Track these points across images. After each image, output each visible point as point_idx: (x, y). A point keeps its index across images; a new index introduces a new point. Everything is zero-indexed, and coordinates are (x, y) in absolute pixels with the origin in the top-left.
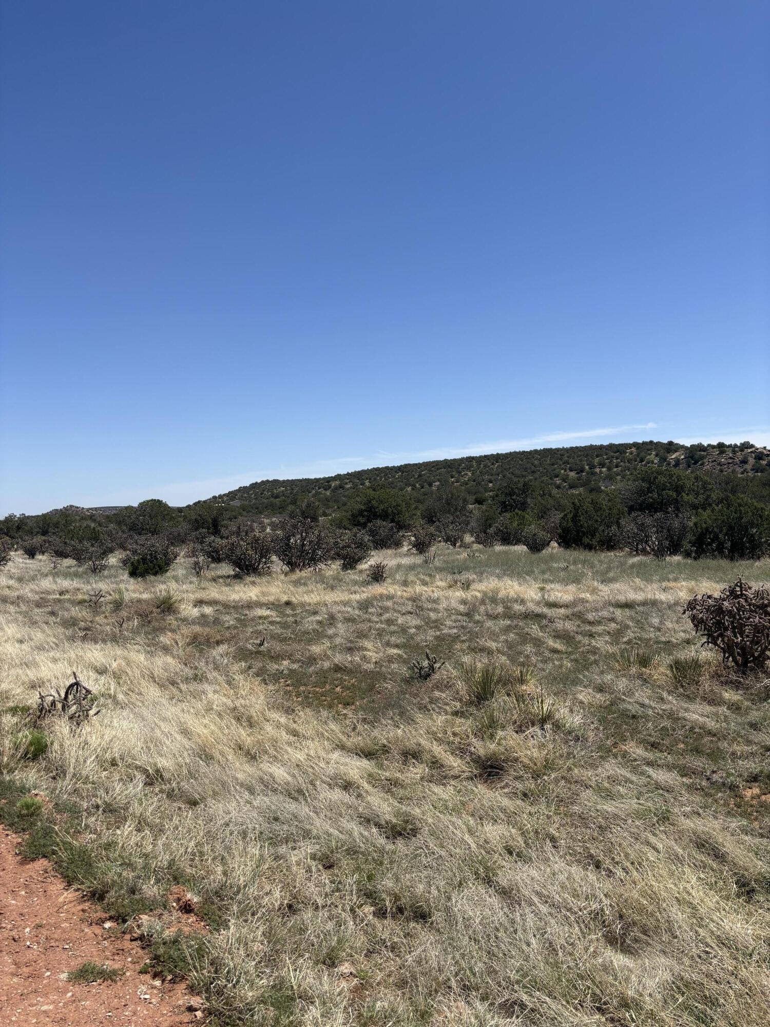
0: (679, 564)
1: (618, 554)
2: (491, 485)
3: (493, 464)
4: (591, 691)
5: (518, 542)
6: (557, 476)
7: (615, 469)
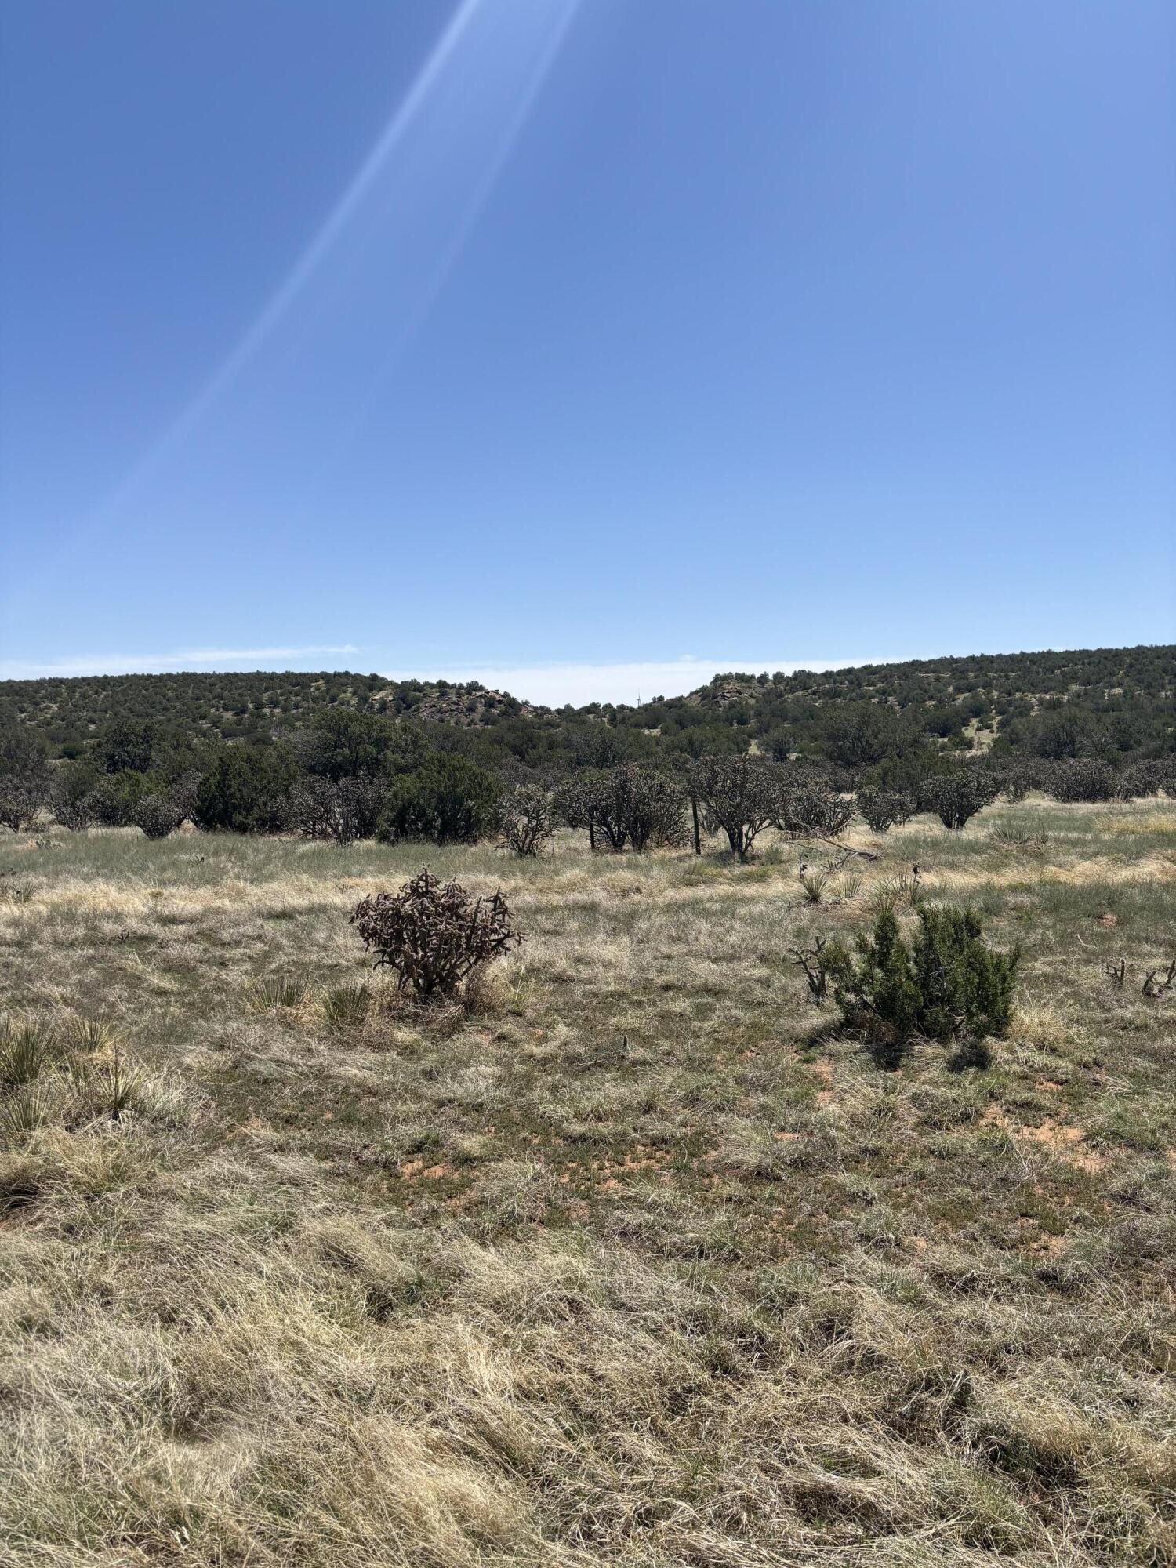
0: (369, 851)
1: (284, 839)
2: (92, 727)
3: (96, 693)
4: (204, 1049)
5: (128, 821)
6: (204, 718)
7: (294, 711)
